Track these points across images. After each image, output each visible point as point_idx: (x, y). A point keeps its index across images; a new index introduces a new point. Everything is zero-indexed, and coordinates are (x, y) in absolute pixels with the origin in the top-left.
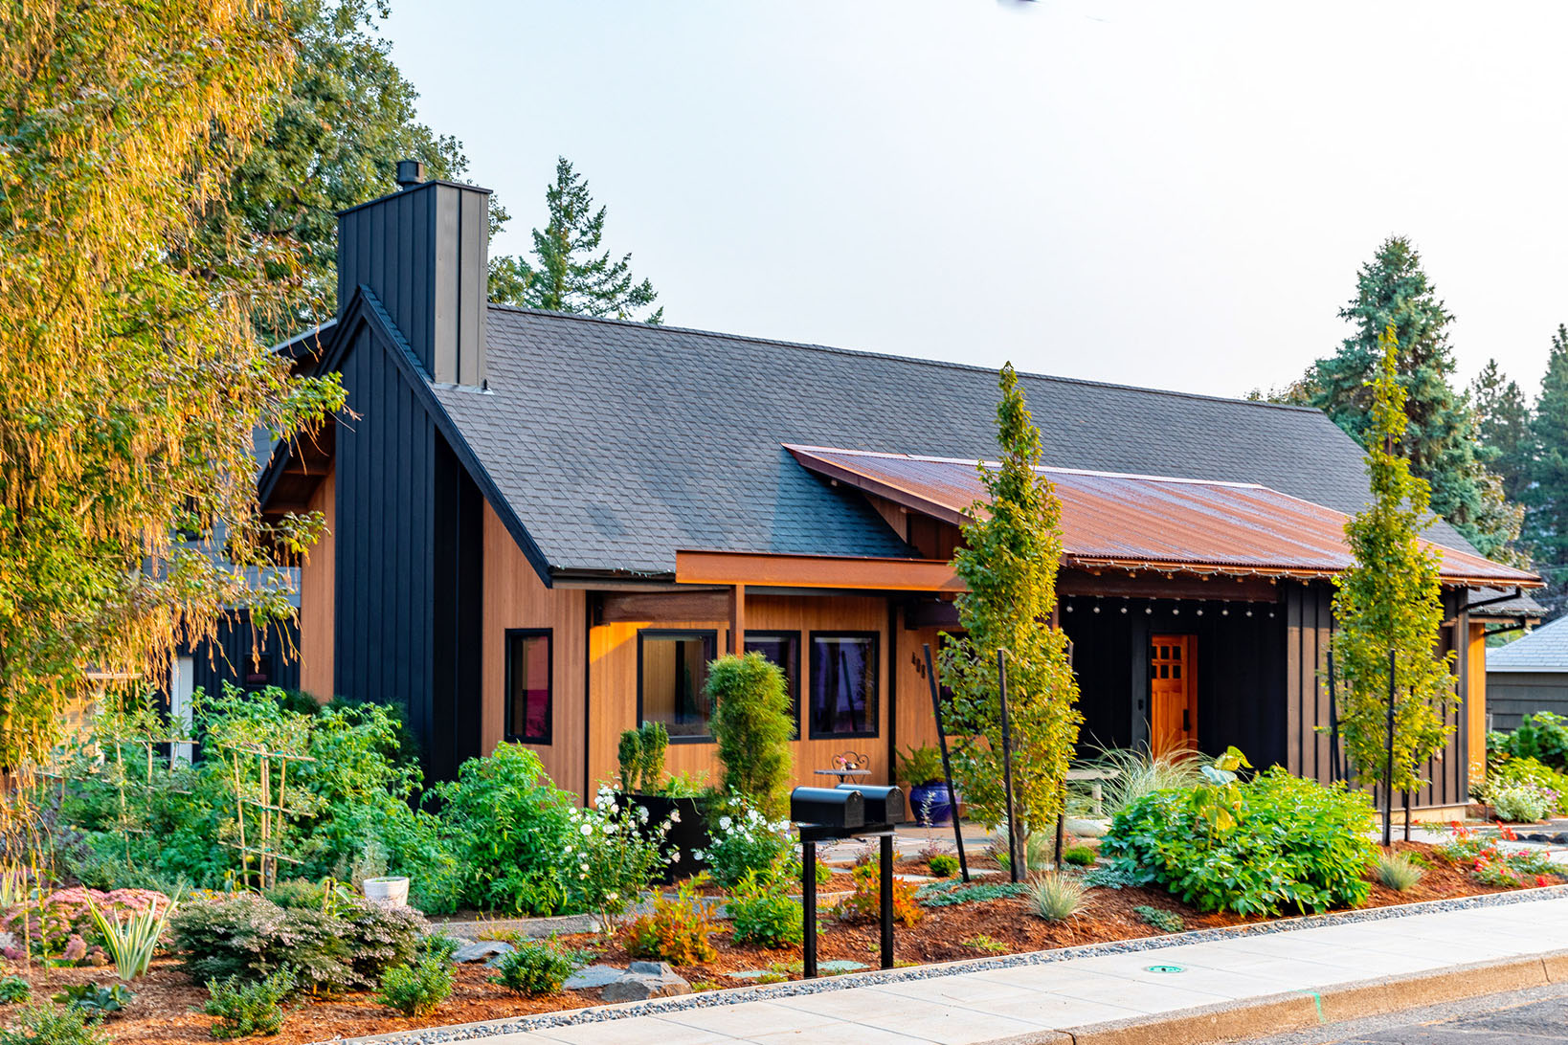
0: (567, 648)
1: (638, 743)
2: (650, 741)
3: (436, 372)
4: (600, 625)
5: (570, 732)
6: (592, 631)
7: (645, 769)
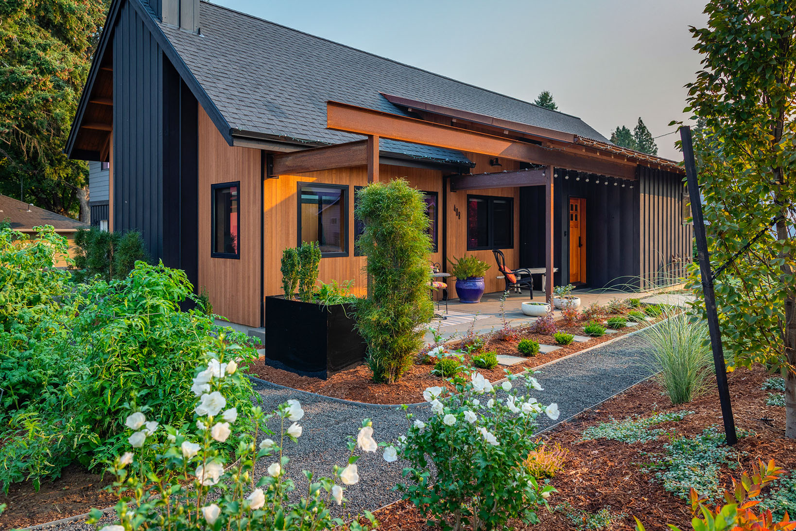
0: (249, 194)
1: (297, 259)
2: (306, 257)
3: (163, 16)
4: (271, 177)
5: (251, 250)
6: (266, 182)
7: (302, 279)
